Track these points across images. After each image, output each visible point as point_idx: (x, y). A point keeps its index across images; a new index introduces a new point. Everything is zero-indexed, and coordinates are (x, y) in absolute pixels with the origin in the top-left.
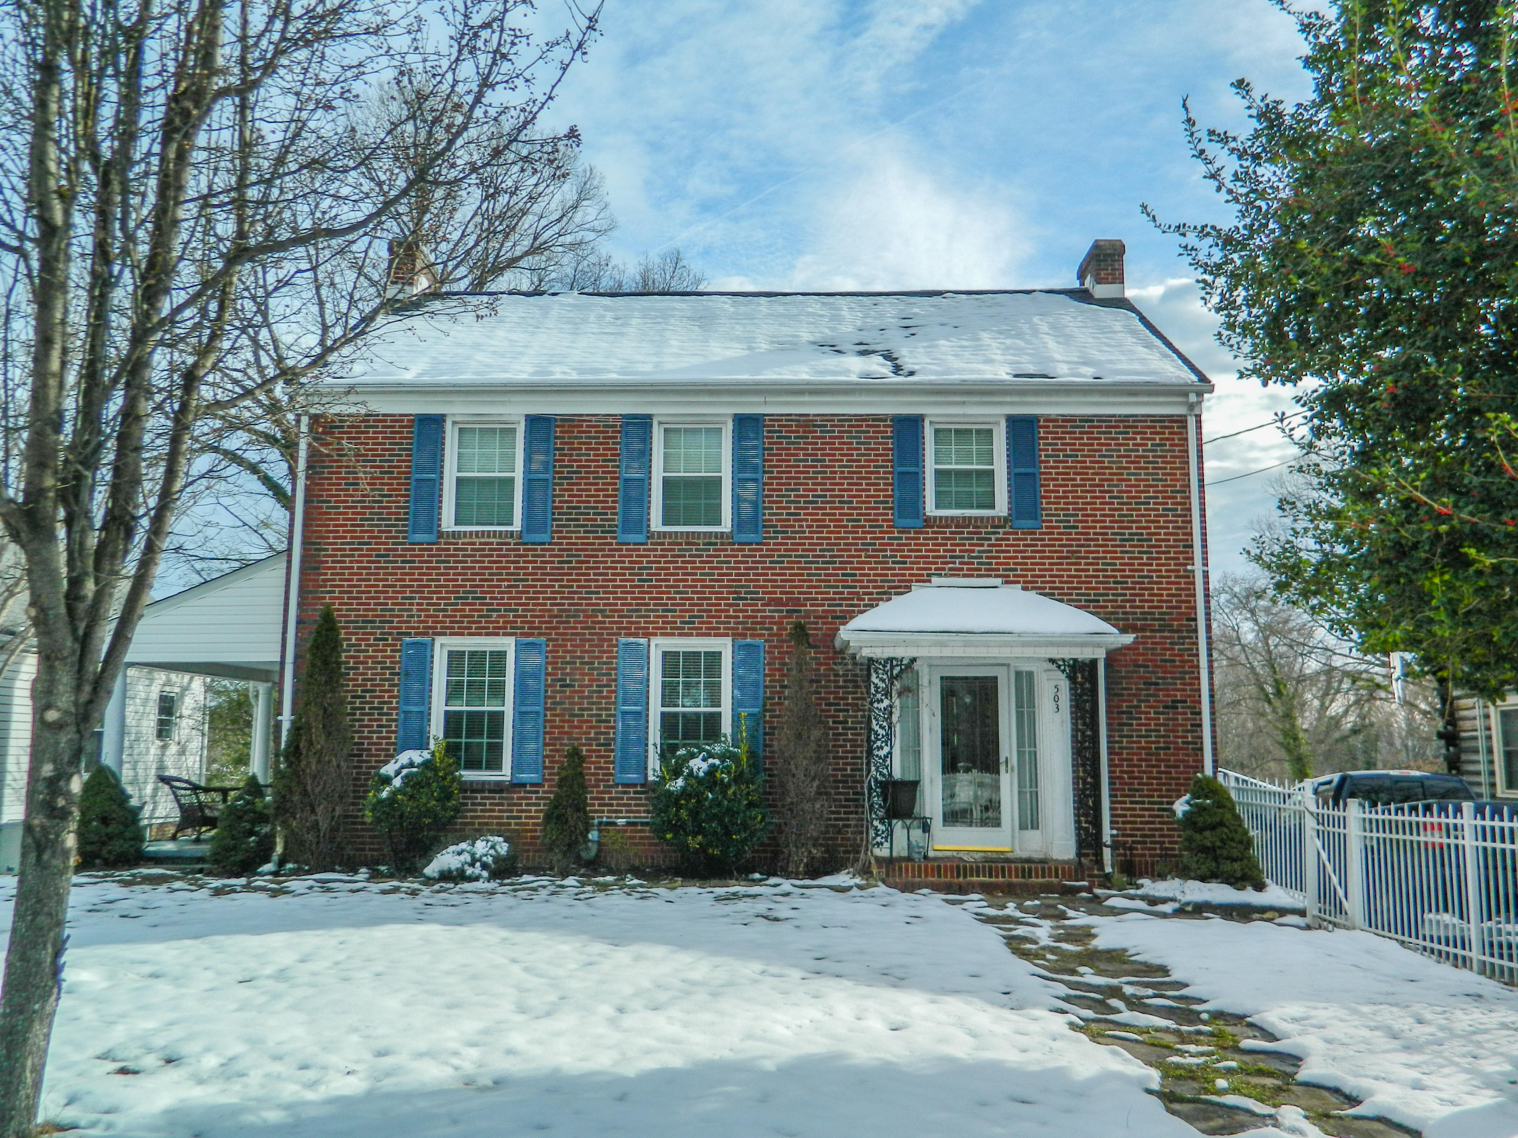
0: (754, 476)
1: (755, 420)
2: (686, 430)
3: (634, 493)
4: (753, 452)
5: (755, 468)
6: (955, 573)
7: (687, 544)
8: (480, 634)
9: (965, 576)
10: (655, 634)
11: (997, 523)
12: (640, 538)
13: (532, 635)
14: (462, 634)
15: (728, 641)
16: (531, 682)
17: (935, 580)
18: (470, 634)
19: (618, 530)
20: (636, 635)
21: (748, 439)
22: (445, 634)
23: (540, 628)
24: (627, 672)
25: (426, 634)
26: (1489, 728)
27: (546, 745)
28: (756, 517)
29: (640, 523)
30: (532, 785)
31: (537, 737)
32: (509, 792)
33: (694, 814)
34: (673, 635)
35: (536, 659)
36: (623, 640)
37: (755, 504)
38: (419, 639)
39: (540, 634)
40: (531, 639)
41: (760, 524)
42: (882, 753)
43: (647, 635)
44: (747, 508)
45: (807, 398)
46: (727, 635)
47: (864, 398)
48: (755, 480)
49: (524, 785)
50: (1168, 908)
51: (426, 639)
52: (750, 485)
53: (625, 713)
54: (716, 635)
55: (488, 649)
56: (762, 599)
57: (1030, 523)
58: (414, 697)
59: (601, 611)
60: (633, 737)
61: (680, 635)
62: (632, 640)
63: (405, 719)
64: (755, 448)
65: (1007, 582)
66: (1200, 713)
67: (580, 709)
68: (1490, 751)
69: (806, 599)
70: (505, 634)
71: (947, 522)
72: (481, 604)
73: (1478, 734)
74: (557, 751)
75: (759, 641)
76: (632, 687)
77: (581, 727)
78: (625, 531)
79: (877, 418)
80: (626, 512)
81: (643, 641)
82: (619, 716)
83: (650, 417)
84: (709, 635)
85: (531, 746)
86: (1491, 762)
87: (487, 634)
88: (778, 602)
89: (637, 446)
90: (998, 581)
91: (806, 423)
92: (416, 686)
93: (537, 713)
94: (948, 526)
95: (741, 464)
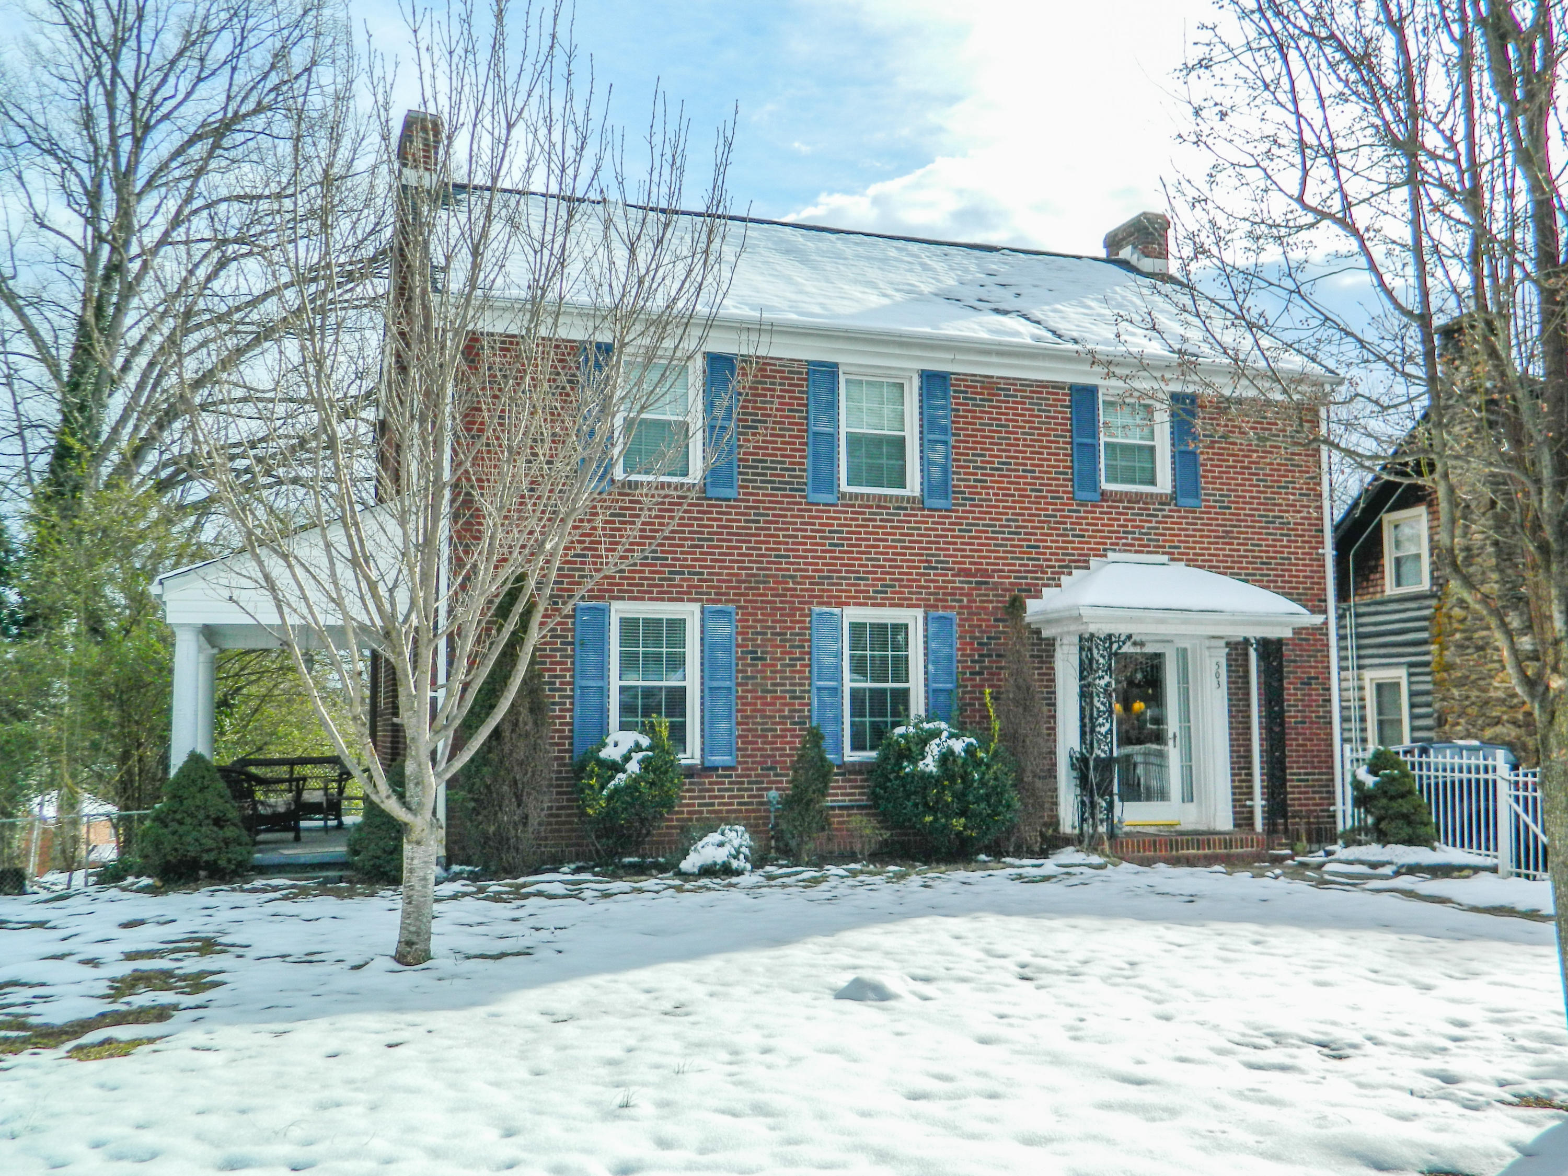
0: (943, 438)
1: (942, 377)
2: (868, 382)
3: (823, 449)
4: (941, 413)
5: (944, 430)
6: (1128, 548)
7: (878, 507)
8: (663, 600)
9: (1137, 552)
10: (848, 604)
11: (1163, 500)
12: (830, 498)
13: (720, 601)
14: (643, 599)
15: (919, 613)
16: (720, 654)
17: (1111, 556)
18: (651, 599)
19: (809, 489)
20: (828, 604)
21: (936, 397)
22: (623, 598)
23: (727, 594)
24: (821, 644)
25: (603, 598)
26: (1362, 699)
27: (738, 724)
28: (945, 482)
29: (828, 482)
30: (725, 768)
31: (730, 716)
32: (700, 776)
33: (960, 797)
34: (866, 604)
35: (724, 629)
36: (817, 609)
37: (945, 470)
38: (593, 603)
39: (728, 601)
40: (719, 607)
41: (950, 490)
42: (1103, 730)
43: (840, 604)
44: (936, 472)
45: (994, 359)
46: (918, 606)
47: (1047, 364)
48: (945, 443)
49: (716, 769)
50: (1388, 870)
51: (600, 604)
52: (939, 447)
53: (819, 689)
54: (909, 606)
55: (665, 616)
56: (952, 569)
57: (1191, 502)
58: (591, 671)
59: (791, 577)
60: (830, 714)
61: (873, 605)
62: (825, 609)
63: (582, 694)
64: (943, 407)
65: (1172, 560)
66: (1329, 689)
67: (773, 685)
68: (1363, 719)
69: (994, 571)
70: (690, 600)
71: (1118, 497)
72: (662, 565)
73: (1351, 704)
74: (749, 730)
75: (951, 614)
76: (828, 660)
77: (774, 704)
78: (815, 491)
79: (1057, 386)
80: (816, 471)
81: (836, 610)
82: (814, 691)
83: (836, 365)
84: (902, 606)
85: (723, 725)
86: (1364, 730)
87: (670, 600)
88: (967, 573)
89: (824, 397)
90: (1165, 558)
91: (990, 386)
92: (593, 658)
93: (729, 688)
94: (1121, 501)
95: (928, 424)
